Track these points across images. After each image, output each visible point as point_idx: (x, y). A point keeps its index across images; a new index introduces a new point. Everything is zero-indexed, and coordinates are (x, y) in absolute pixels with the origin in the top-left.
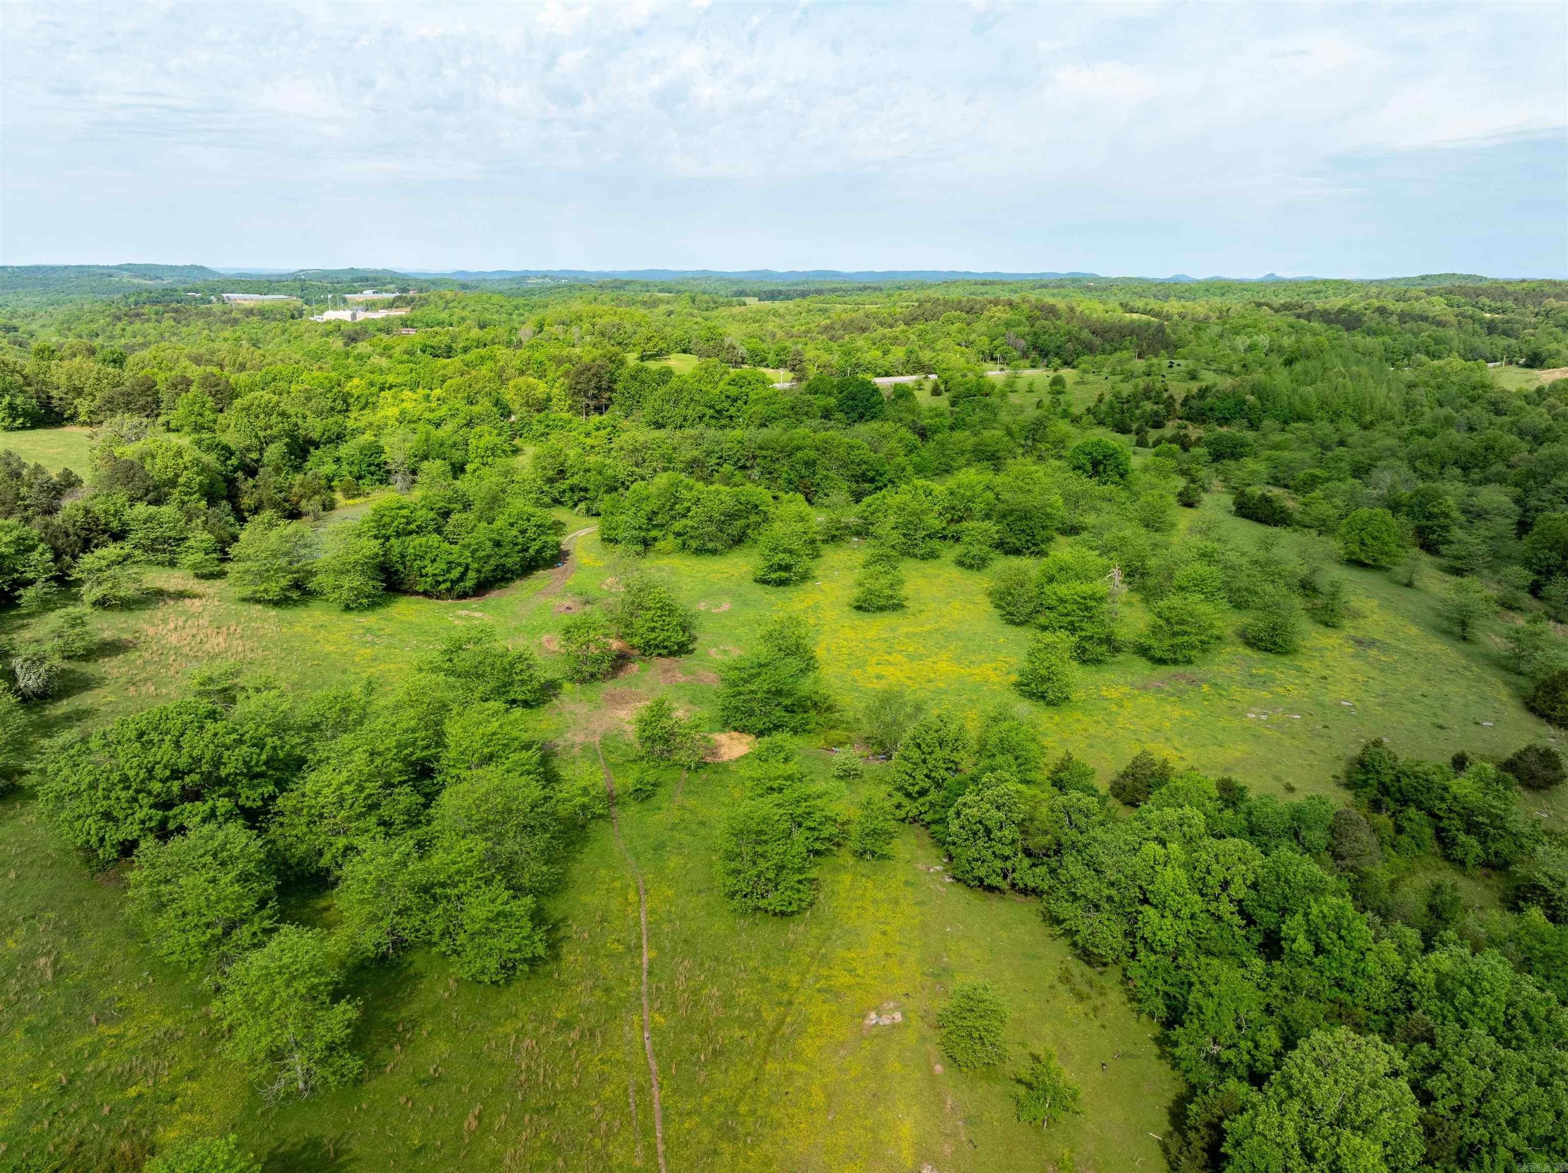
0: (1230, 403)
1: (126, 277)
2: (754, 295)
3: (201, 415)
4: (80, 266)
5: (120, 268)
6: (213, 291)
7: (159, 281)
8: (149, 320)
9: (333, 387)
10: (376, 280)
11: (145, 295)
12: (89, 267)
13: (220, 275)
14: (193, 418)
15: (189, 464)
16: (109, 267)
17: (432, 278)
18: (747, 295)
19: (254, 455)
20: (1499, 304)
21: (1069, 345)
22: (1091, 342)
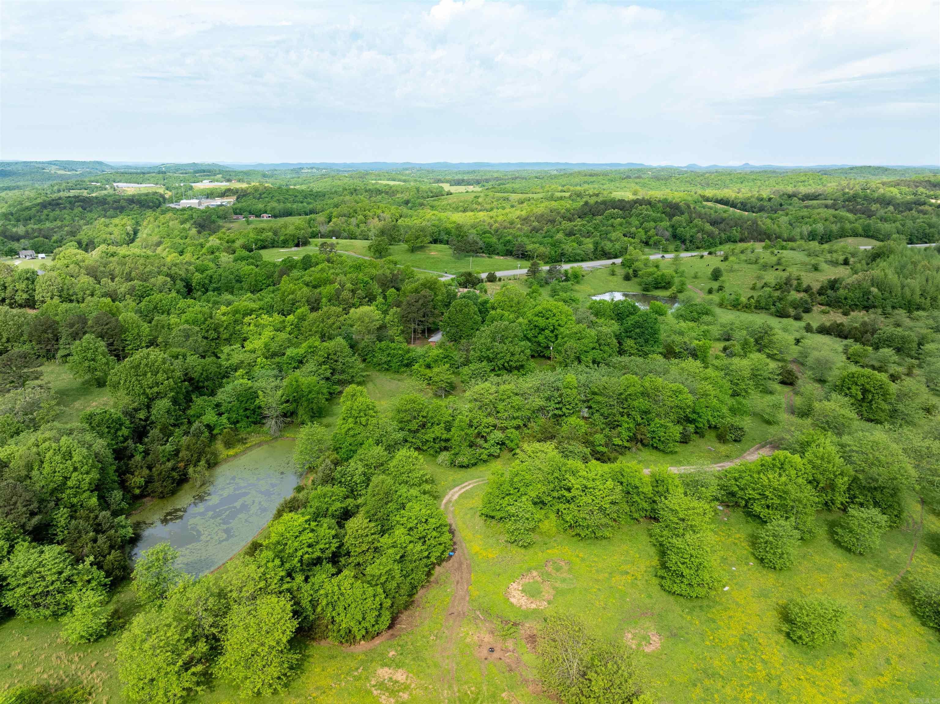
0: (858, 294)
1: (53, 169)
2: (447, 182)
3: (93, 360)
4: (25, 162)
5: (50, 163)
6: (108, 181)
7: (74, 172)
8: (65, 208)
9: (206, 320)
10: (209, 172)
11: (64, 185)
12: (31, 162)
13: (112, 168)
14: (87, 364)
15: (78, 465)
16: (43, 163)
17: (244, 169)
18: (442, 182)
19: (142, 415)
20: (932, 193)
21: (699, 235)
22: (712, 232)
